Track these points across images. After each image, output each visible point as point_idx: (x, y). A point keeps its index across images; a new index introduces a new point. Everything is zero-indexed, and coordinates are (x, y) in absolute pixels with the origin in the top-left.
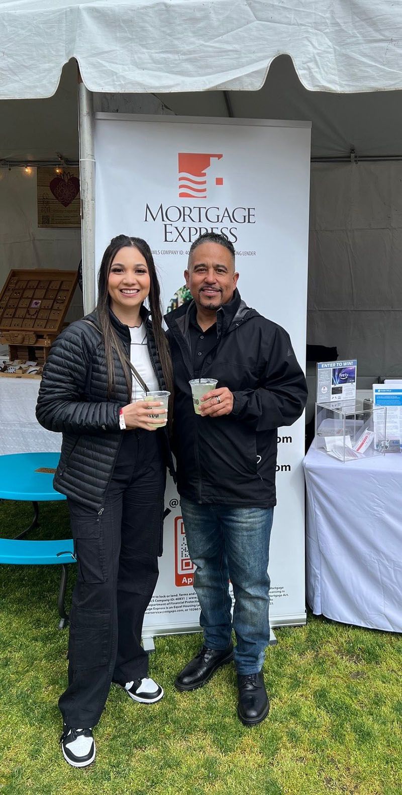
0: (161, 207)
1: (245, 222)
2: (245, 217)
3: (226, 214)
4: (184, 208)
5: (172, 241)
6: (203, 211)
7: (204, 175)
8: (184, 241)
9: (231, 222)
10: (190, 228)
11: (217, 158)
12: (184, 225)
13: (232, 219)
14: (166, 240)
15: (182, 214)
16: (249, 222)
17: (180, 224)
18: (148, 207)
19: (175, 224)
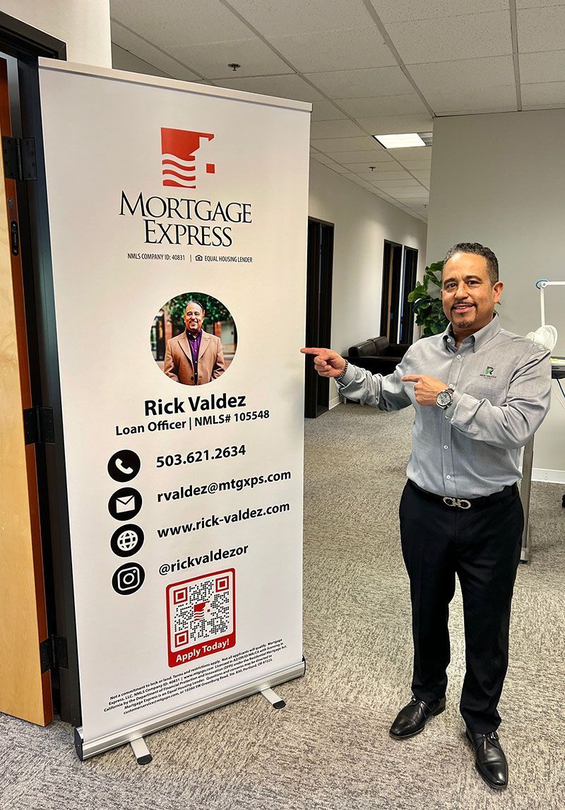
0: (141, 197)
1: (240, 220)
2: (240, 214)
3: (219, 211)
4: (169, 199)
5: (155, 242)
6: (192, 205)
7: (193, 159)
8: (171, 242)
9: (225, 220)
10: (177, 226)
11: (208, 139)
12: (170, 221)
13: (226, 217)
14: (148, 241)
15: (167, 207)
16: (245, 221)
17: (165, 221)
18: (124, 196)
19: (158, 221)
